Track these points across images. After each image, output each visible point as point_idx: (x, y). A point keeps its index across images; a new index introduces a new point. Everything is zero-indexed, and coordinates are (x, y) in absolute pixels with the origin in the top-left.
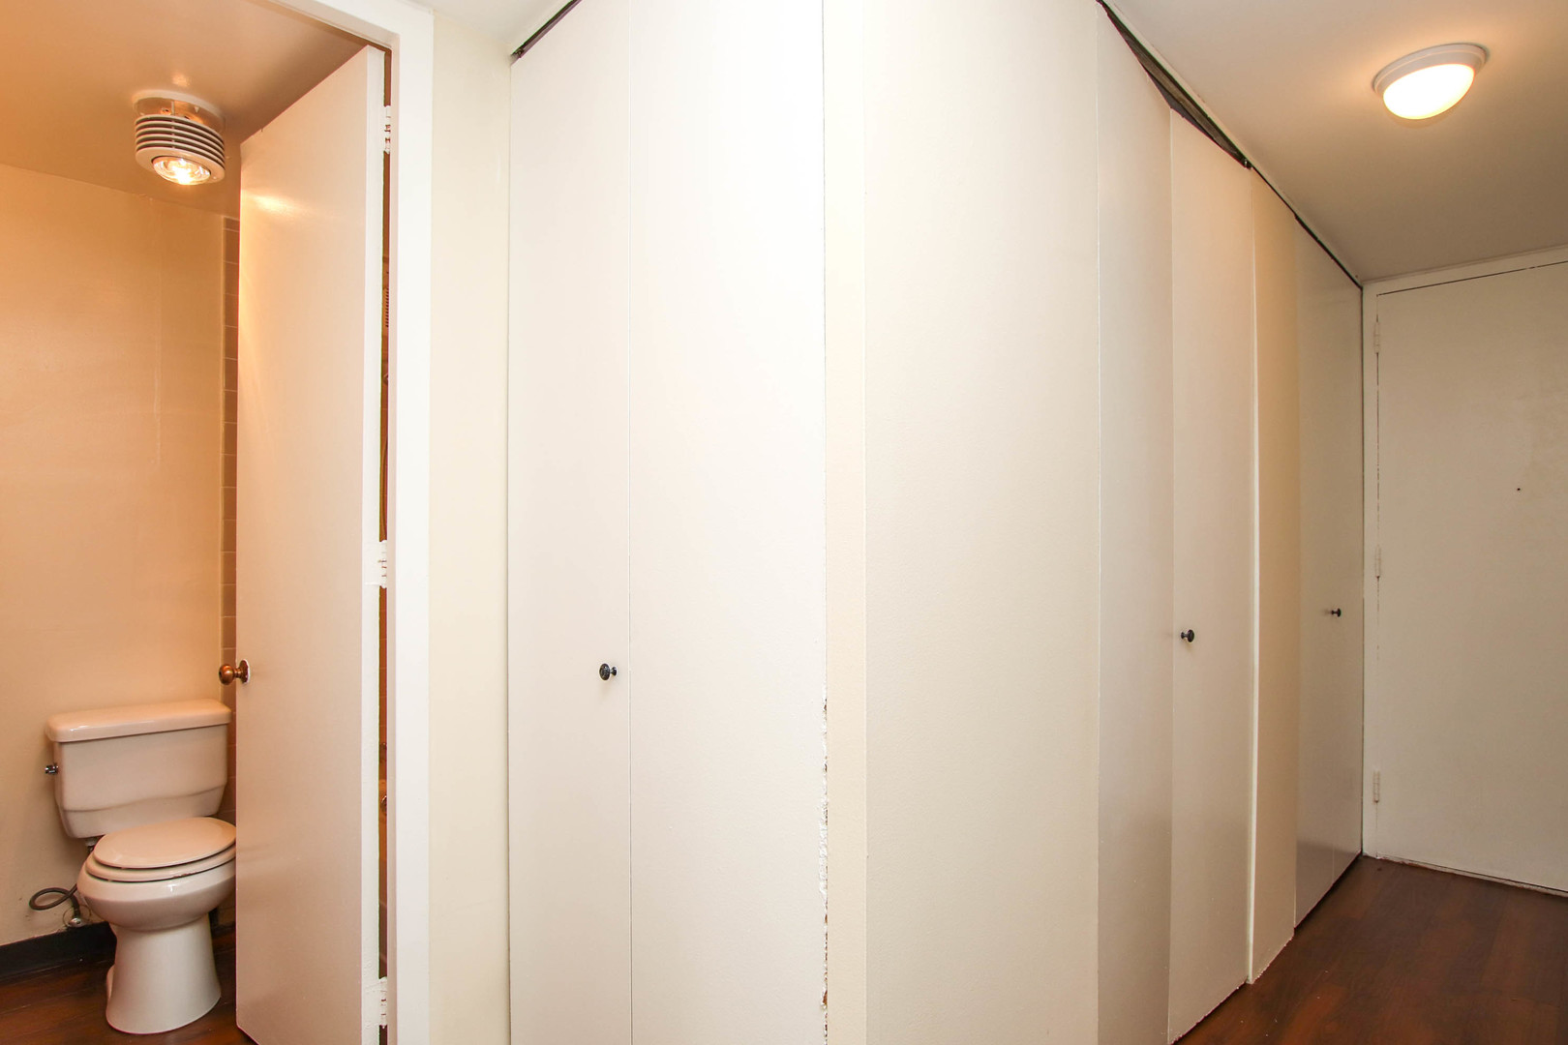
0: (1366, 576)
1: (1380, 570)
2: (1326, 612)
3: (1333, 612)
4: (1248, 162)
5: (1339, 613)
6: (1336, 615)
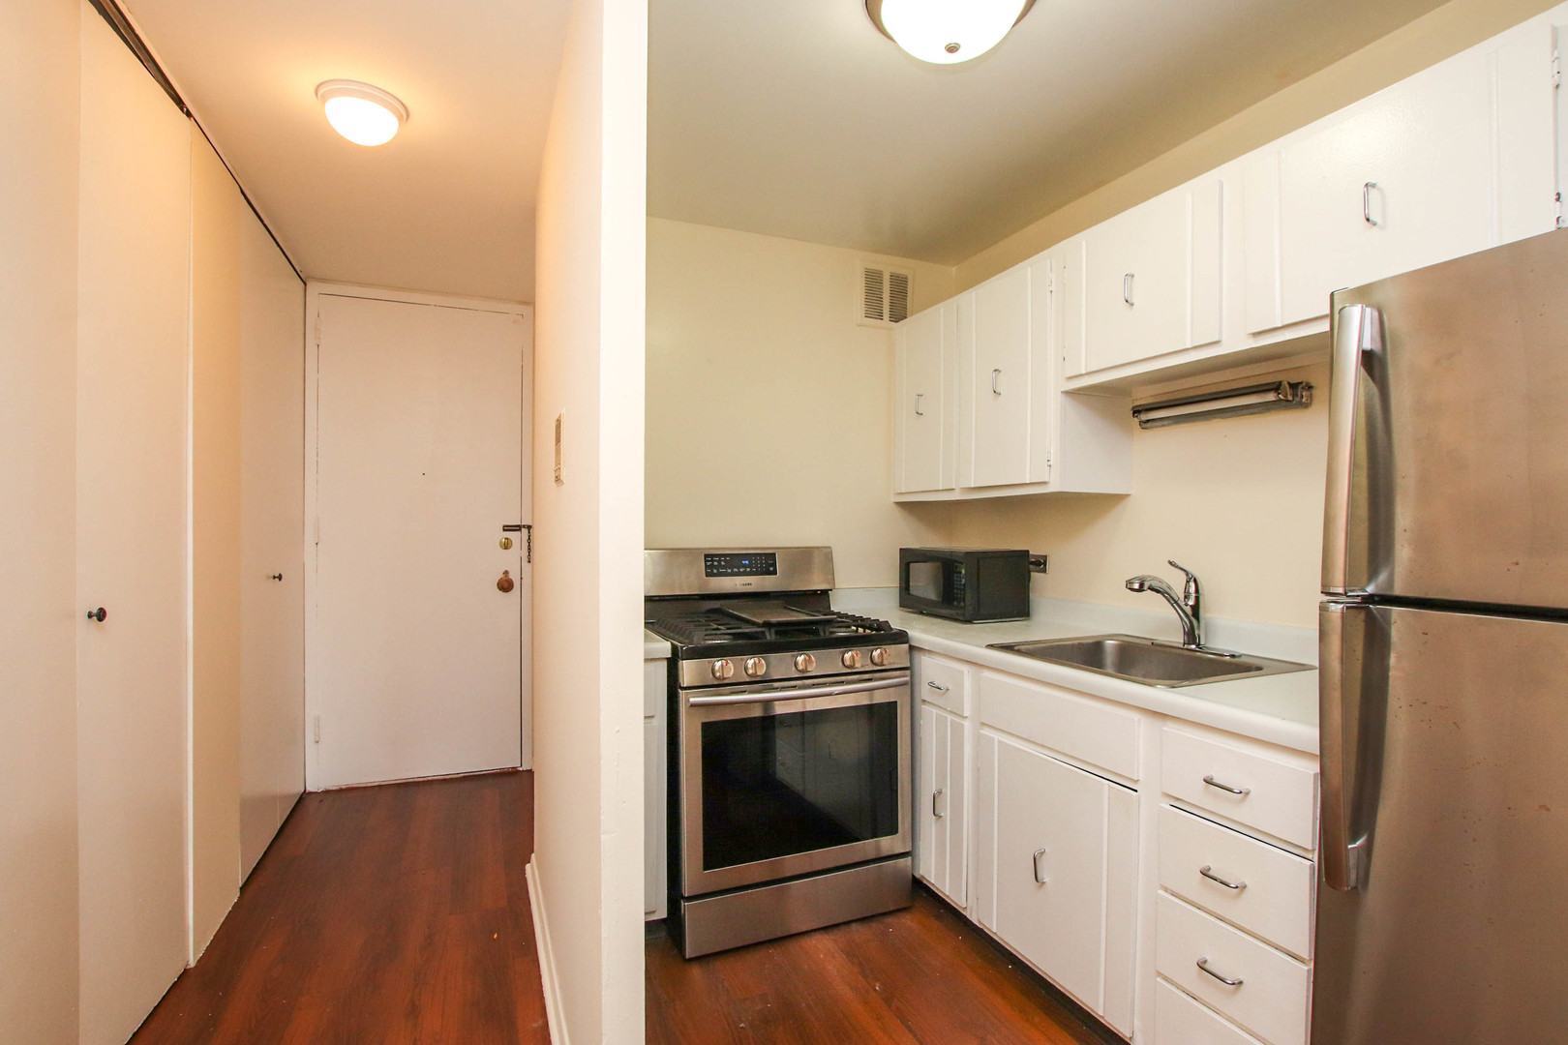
0: (306, 543)
1: (318, 537)
2: (268, 577)
3: (274, 577)
4: (188, 110)
5: (280, 577)
6: (277, 580)
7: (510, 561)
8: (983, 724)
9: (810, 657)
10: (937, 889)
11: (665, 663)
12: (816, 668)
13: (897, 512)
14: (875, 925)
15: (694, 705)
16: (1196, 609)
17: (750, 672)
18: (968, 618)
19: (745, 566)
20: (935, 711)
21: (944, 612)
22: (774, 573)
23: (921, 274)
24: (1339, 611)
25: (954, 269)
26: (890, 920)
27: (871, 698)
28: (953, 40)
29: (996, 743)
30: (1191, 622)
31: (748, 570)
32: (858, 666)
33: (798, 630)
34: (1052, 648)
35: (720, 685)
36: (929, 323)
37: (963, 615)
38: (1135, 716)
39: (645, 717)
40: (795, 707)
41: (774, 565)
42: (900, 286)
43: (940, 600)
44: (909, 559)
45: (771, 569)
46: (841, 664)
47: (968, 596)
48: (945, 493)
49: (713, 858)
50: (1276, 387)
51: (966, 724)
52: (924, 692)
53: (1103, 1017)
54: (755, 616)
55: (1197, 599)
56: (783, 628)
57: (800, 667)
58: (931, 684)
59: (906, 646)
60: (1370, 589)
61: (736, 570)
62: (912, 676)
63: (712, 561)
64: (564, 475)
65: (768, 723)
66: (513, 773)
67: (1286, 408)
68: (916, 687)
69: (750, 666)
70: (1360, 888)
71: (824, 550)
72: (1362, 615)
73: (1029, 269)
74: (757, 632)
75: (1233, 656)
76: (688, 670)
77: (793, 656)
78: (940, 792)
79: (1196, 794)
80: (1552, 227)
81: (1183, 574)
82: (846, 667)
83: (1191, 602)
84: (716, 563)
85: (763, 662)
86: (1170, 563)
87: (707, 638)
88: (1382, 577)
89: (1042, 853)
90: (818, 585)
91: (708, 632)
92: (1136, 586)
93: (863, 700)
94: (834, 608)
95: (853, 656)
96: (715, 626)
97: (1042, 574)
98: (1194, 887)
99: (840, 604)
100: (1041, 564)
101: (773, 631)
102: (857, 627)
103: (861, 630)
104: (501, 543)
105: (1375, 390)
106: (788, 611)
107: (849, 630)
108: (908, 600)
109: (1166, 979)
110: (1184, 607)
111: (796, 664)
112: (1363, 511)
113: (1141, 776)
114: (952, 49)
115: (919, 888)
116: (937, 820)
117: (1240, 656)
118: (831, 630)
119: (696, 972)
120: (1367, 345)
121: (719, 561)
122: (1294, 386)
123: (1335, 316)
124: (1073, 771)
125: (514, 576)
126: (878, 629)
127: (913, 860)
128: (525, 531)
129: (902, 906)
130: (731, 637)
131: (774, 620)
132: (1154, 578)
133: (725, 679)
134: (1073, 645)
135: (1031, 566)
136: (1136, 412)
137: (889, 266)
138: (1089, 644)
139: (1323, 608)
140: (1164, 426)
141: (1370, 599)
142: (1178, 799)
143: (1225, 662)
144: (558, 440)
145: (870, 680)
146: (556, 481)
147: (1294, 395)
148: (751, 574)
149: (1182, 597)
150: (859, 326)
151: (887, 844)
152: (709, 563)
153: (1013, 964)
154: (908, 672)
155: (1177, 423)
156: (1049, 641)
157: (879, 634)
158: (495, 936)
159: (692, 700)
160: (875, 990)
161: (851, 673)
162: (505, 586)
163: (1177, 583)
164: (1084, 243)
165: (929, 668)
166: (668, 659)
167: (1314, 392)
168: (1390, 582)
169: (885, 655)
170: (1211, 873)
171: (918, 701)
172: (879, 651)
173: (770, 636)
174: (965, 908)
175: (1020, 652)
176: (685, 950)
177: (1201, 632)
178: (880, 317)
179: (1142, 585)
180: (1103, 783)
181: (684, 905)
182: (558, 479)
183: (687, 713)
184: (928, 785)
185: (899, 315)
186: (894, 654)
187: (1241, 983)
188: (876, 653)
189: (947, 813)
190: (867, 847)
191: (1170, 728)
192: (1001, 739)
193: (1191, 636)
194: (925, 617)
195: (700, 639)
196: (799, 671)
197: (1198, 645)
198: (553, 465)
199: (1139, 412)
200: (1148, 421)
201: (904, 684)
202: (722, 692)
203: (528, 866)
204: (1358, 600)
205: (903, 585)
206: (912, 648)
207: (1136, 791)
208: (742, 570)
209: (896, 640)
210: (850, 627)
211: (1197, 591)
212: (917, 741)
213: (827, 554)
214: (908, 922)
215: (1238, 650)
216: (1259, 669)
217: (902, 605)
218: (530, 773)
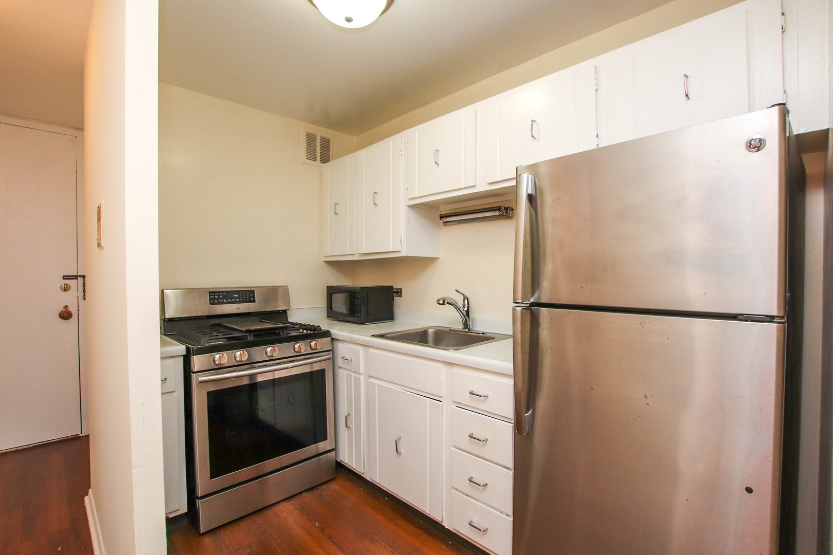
7: (70, 299)
8: (370, 376)
9: (274, 348)
10: (349, 466)
11: (182, 359)
12: (278, 354)
13: (325, 266)
14: (315, 491)
15: (201, 382)
16: (468, 312)
17: (238, 359)
18: (362, 322)
19: (236, 298)
20: (345, 372)
21: (350, 319)
22: (254, 301)
23: (337, 139)
24: (520, 310)
25: (355, 138)
26: (324, 487)
27: (312, 367)
28: (349, 15)
29: (376, 385)
30: (465, 318)
31: (237, 300)
32: (303, 352)
33: (268, 333)
34: (404, 335)
35: (220, 368)
36: (342, 165)
37: (360, 321)
38: (440, 365)
39: (162, 394)
40: (269, 377)
41: (254, 297)
42: (326, 144)
43: (348, 313)
44: (331, 291)
45: (252, 299)
46: (293, 351)
47: (363, 310)
48: (351, 256)
49: (217, 470)
50: (499, 209)
51: (362, 377)
52: (340, 362)
53: (429, 514)
54: (242, 327)
55: (468, 307)
56: (258, 333)
57: (269, 354)
58: (343, 358)
59: (330, 338)
60: (532, 300)
61: (229, 300)
62: (333, 354)
63: (215, 296)
64: (103, 243)
65: (253, 387)
66: (76, 438)
67: (503, 218)
68: (336, 360)
69: (237, 356)
70: (530, 433)
71: (284, 287)
72: (529, 312)
73: (391, 142)
74: (242, 336)
75: (483, 333)
76: (198, 362)
77: (264, 348)
78: (349, 415)
79: (466, 399)
80: (596, 147)
81: (462, 296)
82: (296, 352)
83: (466, 309)
84: (216, 297)
85: (246, 353)
86: (456, 291)
87: (209, 341)
88: (536, 295)
89: (400, 438)
90: (281, 308)
91: (210, 338)
92: (441, 302)
93: (307, 369)
94: (290, 320)
95: (299, 346)
96: (216, 334)
97: (399, 298)
98: (466, 443)
99: (294, 318)
100: (399, 292)
101: (252, 334)
102: (303, 329)
103: (305, 331)
104: (61, 286)
105: (533, 212)
106: (262, 323)
107: (298, 331)
108: (332, 314)
109: (456, 489)
110: (463, 311)
111: (266, 353)
112: (529, 266)
113: (443, 395)
114: (349, 20)
115: (340, 467)
116: (348, 430)
117: (486, 333)
118: (287, 332)
119: (208, 541)
120: (530, 192)
121: (219, 296)
122: (506, 209)
123: (518, 178)
124: (414, 396)
125: (73, 309)
126: (314, 330)
127: (336, 453)
128: (80, 279)
129: (331, 478)
130: (226, 340)
131: (253, 328)
132: (449, 298)
133: (222, 364)
134: (413, 332)
135: (394, 294)
136: (442, 217)
137: (321, 132)
138: (421, 332)
139: (514, 310)
140: (453, 224)
141: (532, 304)
142: (459, 403)
143: (480, 337)
144: (99, 220)
145: (310, 358)
146: (98, 246)
147: (507, 213)
148: (240, 302)
149: (462, 307)
150: (303, 163)
151: (322, 446)
152: (212, 297)
153: (388, 497)
154: (331, 352)
155: (459, 223)
156: (403, 331)
157: (315, 333)
158: (60, 549)
159: (200, 379)
160: (316, 526)
161: (298, 355)
162: (66, 315)
163: (459, 300)
164: (417, 132)
165: (342, 349)
166: (183, 355)
167: (514, 212)
168: (539, 298)
169: (318, 344)
170: (473, 436)
171: (336, 368)
172: (314, 342)
173: (250, 338)
174: (363, 473)
175: (388, 338)
176: (199, 528)
177: (470, 323)
178: (315, 159)
179: (444, 302)
180: (426, 400)
181: (199, 502)
182: (99, 245)
183: (197, 386)
184: (343, 411)
185: (325, 159)
186: (323, 343)
187: (487, 484)
188: (313, 344)
189: (353, 425)
190: (312, 449)
191: (456, 370)
192: (379, 383)
193: (466, 325)
194: (341, 323)
195: (205, 343)
196: (268, 356)
197: (469, 329)
198: (96, 237)
199: (443, 217)
200: (447, 222)
201: (329, 359)
202: (220, 372)
203: (86, 498)
204: (528, 305)
205: (329, 306)
206: (333, 339)
207: (441, 402)
208: (233, 300)
209: (324, 335)
210: (299, 330)
211: (468, 304)
212: (337, 389)
213: (286, 290)
214: (334, 486)
215: (485, 330)
216: (493, 338)
217: (329, 316)
218: (88, 436)
